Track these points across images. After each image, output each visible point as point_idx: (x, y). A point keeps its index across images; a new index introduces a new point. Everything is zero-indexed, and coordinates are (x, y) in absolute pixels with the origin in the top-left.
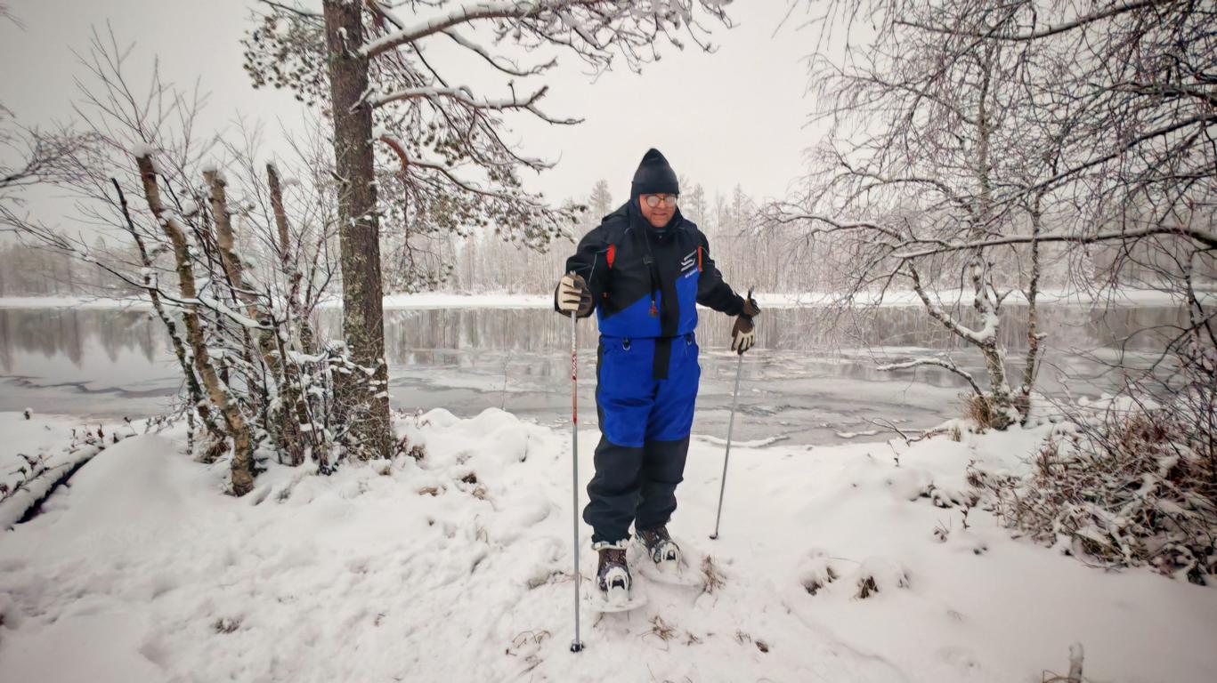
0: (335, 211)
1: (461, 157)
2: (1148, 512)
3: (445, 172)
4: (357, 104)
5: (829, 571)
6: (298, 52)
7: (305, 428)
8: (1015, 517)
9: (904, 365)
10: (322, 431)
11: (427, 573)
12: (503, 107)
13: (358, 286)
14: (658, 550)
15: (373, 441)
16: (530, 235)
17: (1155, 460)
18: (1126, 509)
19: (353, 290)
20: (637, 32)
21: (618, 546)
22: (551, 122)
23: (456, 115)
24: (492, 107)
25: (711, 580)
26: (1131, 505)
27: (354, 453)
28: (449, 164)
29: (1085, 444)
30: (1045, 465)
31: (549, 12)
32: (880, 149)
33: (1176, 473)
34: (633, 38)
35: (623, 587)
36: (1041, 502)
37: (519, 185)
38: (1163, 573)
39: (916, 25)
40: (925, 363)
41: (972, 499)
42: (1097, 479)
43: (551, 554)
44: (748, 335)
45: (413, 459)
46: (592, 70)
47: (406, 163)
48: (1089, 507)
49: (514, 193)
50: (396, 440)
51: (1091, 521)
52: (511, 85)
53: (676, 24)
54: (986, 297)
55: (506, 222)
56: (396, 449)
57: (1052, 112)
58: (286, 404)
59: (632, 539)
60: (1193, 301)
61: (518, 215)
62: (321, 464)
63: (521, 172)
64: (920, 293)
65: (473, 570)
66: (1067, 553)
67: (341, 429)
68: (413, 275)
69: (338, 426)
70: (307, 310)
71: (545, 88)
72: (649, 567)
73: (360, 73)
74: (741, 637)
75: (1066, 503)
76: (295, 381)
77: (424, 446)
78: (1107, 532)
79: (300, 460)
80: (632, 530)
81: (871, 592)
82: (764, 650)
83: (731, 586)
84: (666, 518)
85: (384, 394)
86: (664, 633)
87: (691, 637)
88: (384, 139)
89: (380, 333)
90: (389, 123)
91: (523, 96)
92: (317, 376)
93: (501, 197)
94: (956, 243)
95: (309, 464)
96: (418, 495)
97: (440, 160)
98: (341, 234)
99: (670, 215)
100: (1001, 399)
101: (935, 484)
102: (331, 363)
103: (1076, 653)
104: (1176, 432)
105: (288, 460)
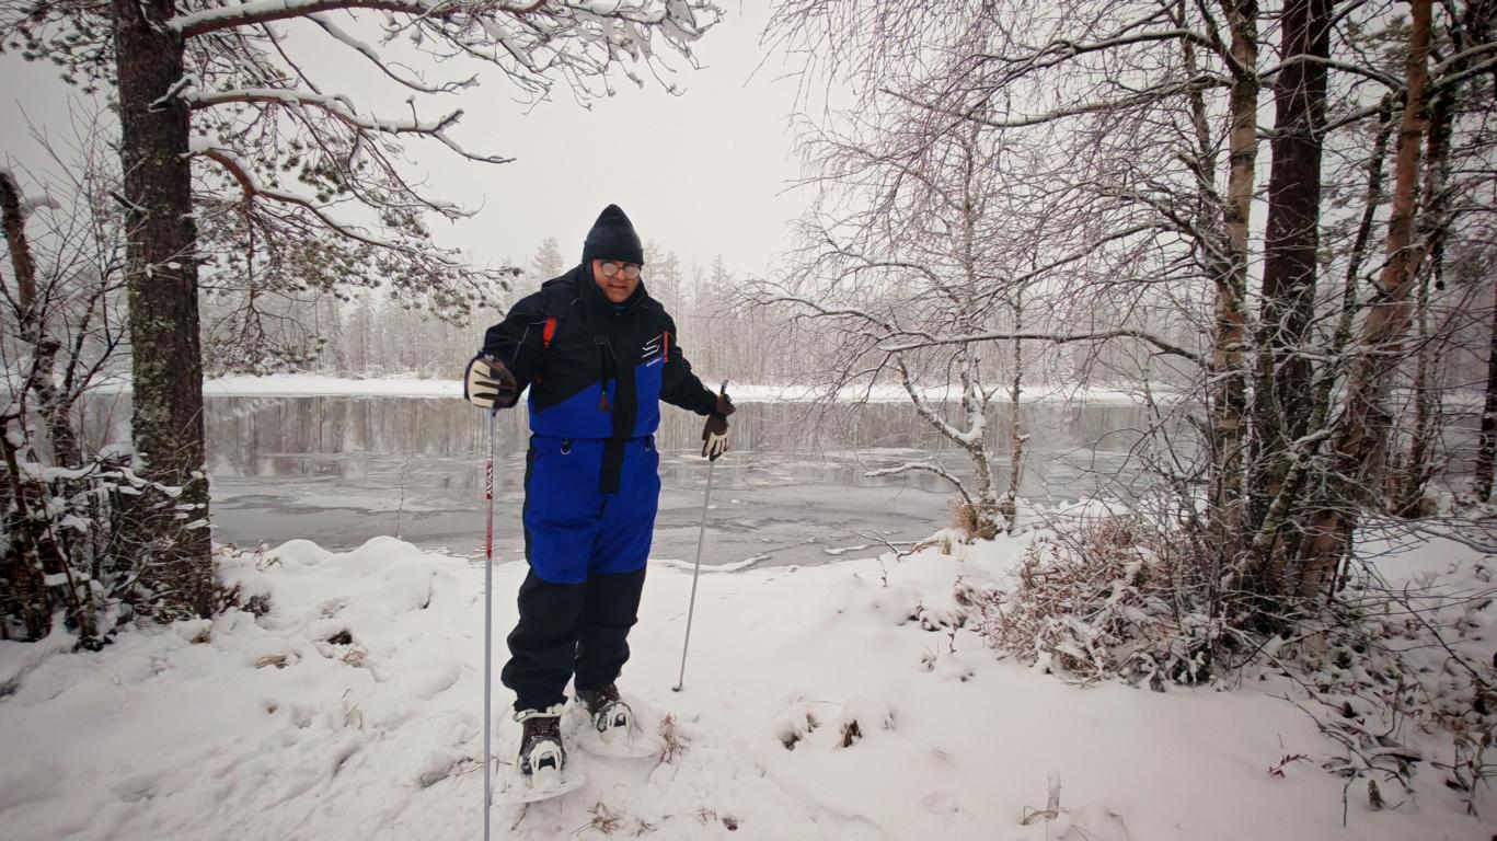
0: (121, 253)
1: (341, 190)
2: (1118, 620)
3: (314, 210)
4: (162, 99)
5: (809, 718)
6: (66, 12)
7: (52, 580)
8: (1000, 635)
9: (894, 470)
10: (86, 583)
11: (259, 784)
12: (399, 130)
13: (159, 365)
14: (603, 715)
15: (181, 594)
16: (443, 303)
17: (1122, 566)
18: (1099, 619)
19: (151, 370)
20: (585, 57)
21: (549, 713)
22: (469, 157)
23: (334, 134)
24: (383, 129)
25: (672, 744)
26: (1102, 615)
27: (148, 613)
28: (323, 198)
29: (1063, 553)
30: (1028, 578)
31: (463, 15)
32: (863, 227)
33: (1139, 580)
34: (580, 64)
35: (554, 767)
36: (1024, 617)
37: (427, 236)
38: (1130, 683)
39: (902, 96)
40: (914, 467)
41: (960, 619)
42: (1074, 590)
43: (455, 738)
44: (722, 437)
45: (252, 615)
46: (527, 97)
47: (250, 191)
48: (1067, 619)
49: (419, 246)
50: (222, 590)
51: (1069, 635)
52: (410, 102)
53: (633, 55)
54: (973, 395)
55: (407, 283)
56: (221, 603)
57: (1026, 204)
58: (16, 544)
59: (570, 703)
60: (1151, 403)
61: (423, 275)
62: (84, 634)
63: (428, 219)
64: (910, 390)
65: (336, 772)
66: (1048, 672)
67: (124, 578)
68: (263, 350)
69: (119, 574)
70: (67, 402)
71: (459, 113)
72: (591, 738)
73: (170, 54)
74: (704, 815)
75: (1047, 617)
76: (37, 509)
77: (269, 596)
78: (1082, 645)
79: (44, 631)
80: (570, 689)
81: (854, 738)
82: (733, 827)
83: (696, 751)
84: (616, 673)
85: (201, 523)
86: (606, 824)
87: (643, 824)
88: (212, 154)
89: (198, 433)
90: (225, 134)
91: (429, 119)
92: (81, 499)
93: (400, 250)
94: (941, 338)
95: (60, 635)
96: (254, 669)
97: (309, 193)
98: (130, 286)
99: (631, 289)
100: (989, 504)
101: (923, 605)
102: (108, 479)
103: (1054, 784)
104: (1140, 536)
105: (21, 632)
